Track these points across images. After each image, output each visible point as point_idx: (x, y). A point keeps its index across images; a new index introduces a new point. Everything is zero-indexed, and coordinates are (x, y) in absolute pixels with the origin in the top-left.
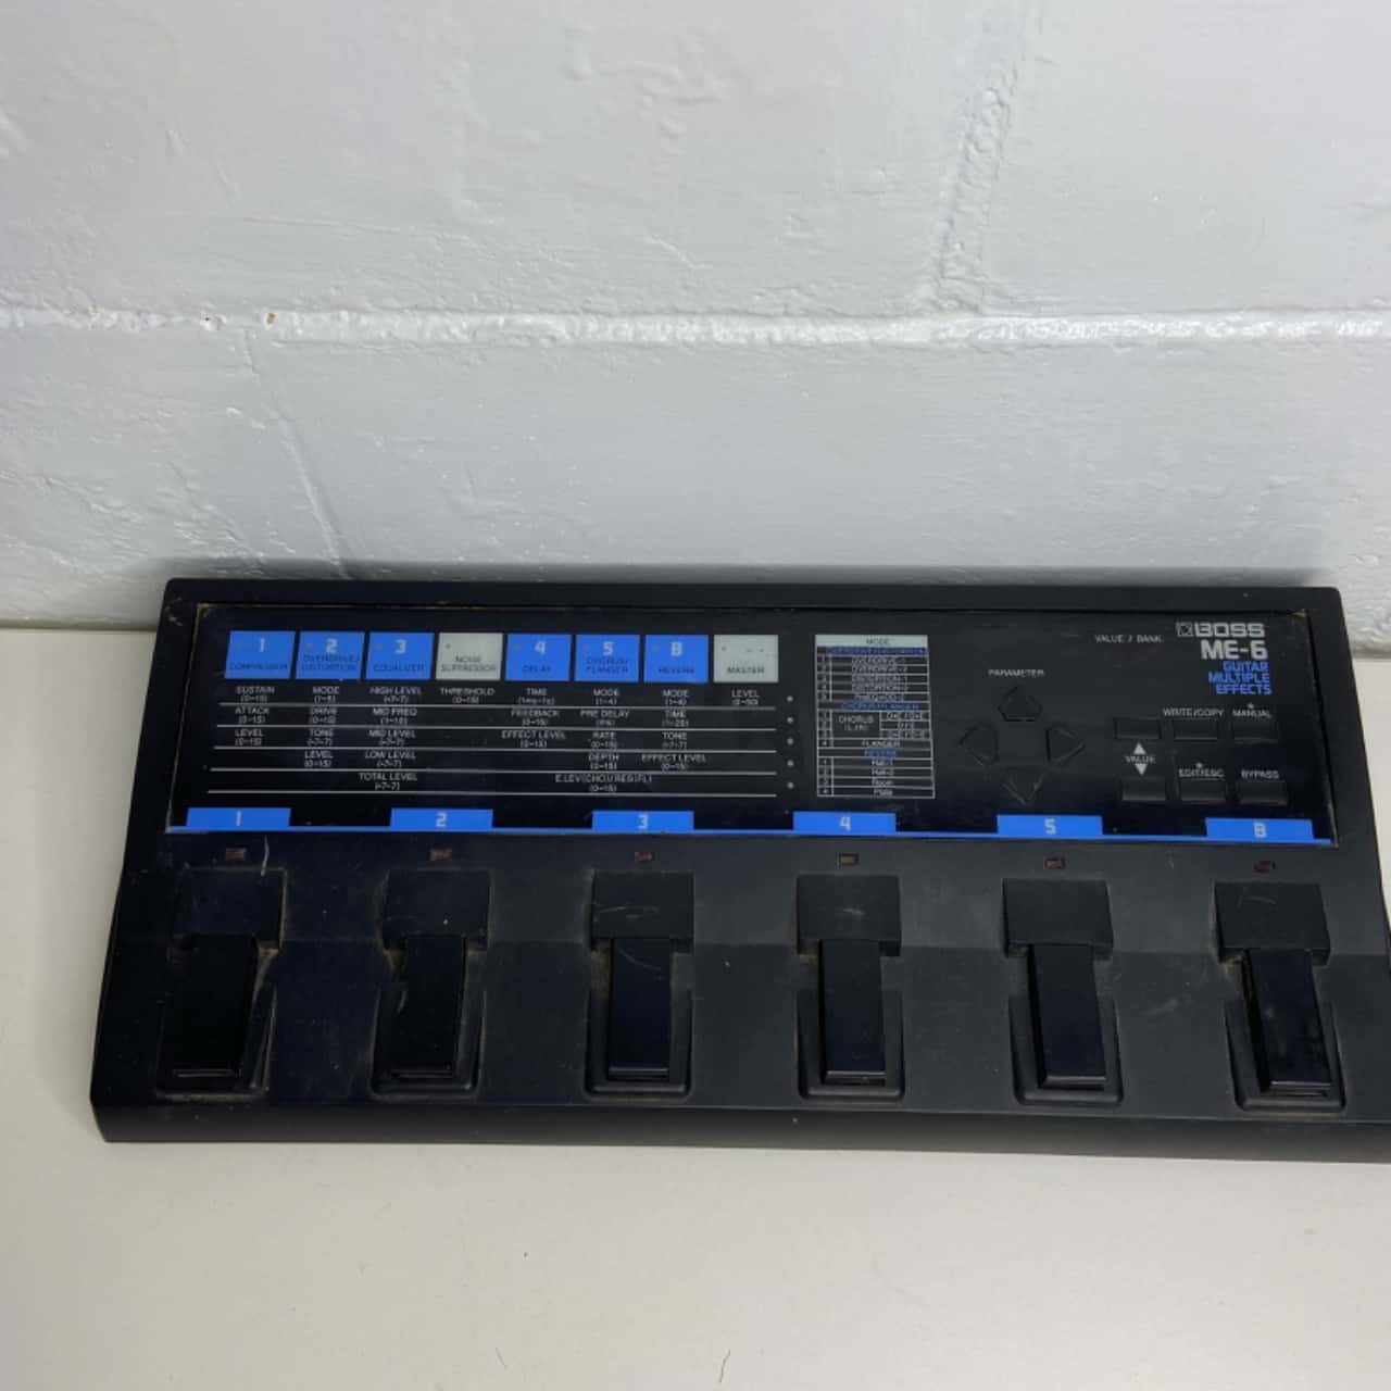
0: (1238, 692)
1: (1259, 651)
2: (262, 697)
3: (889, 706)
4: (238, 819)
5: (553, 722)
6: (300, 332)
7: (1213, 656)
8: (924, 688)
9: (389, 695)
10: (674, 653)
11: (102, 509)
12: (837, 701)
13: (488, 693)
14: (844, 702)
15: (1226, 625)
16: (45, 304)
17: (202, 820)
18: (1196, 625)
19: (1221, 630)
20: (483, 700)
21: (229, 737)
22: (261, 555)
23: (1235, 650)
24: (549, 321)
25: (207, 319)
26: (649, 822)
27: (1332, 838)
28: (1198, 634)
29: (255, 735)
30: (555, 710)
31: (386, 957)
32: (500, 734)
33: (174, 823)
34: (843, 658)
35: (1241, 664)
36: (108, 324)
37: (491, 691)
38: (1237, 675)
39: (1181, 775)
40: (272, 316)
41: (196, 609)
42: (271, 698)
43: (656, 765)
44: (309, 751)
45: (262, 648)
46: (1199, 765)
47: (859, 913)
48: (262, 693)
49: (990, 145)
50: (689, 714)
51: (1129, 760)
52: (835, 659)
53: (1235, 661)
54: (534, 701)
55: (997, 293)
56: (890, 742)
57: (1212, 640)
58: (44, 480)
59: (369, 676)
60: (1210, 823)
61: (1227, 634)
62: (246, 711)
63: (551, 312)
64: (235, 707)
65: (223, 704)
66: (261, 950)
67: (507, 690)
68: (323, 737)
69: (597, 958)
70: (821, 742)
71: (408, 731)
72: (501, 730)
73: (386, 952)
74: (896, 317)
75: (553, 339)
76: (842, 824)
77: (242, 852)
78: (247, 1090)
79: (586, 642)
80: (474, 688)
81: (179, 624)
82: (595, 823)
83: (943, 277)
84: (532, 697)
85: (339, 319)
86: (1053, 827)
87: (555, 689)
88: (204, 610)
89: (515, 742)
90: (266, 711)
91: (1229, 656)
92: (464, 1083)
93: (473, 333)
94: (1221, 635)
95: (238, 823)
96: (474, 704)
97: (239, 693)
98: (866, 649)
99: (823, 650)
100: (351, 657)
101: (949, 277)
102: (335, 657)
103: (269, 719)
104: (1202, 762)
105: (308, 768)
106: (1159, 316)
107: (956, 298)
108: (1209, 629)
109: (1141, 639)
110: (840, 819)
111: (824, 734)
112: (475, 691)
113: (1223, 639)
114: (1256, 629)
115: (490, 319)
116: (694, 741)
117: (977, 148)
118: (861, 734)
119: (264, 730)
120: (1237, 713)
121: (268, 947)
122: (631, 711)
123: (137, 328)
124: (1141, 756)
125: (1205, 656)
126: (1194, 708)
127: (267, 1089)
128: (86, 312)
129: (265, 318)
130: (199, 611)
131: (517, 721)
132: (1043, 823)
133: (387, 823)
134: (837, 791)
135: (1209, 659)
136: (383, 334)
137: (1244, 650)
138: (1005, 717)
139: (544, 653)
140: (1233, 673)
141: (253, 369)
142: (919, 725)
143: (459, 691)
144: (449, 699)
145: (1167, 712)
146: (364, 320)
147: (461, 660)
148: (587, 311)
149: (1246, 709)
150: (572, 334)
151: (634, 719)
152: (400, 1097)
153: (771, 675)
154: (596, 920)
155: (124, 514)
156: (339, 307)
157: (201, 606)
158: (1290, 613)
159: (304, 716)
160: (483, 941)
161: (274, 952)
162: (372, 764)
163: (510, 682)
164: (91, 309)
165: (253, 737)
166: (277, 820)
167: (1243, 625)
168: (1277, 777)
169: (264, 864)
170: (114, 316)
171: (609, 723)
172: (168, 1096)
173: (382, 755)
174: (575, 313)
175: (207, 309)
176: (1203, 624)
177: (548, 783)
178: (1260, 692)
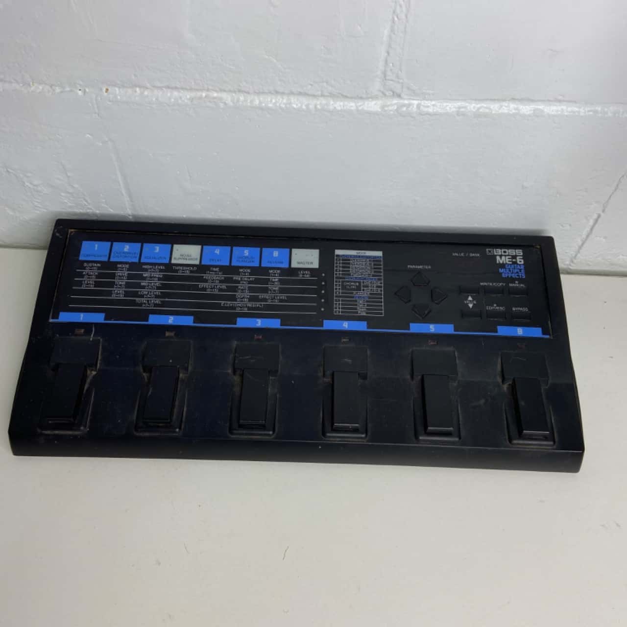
0: (511, 277)
1: (520, 261)
2: (95, 268)
3: (365, 279)
4: (82, 317)
5: (221, 281)
6: (119, 97)
7: (501, 262)
8: (380, 272)
9: (150, 269)
10: (274, 256)
11: (30, 185)
12: (344, 276)
13: (194, 269)
14: (347, 277)
15: (507, 250)
16: (12, 81)
17: (65, 317)
18: (495, 250)
19: (505, 252)
20: (191, 272)
21: (80, 283)
22: (98, 212)
23: (511, 260)
24: (224, 95)
25: (80, 90)
26: (261, 323)
27: (550, 335)
28: (495, 254)
29: (91, 283)
30: (222, 277)
31: (144, 376)
32: (198, 286)
33: (53, 318)
34: (346, 260)
35: (513, 266)
36: (38, 91)
37: (195, 268)
38: (511, 270)
39: (487, 309)
40: (107, 90)
41: (68, 231)
42: (99, 268)
43: (265, 300)
44: (114, 290)
45: (96, 248)
46: (495, 305)
47: (350, 361)
48: (95, 266)
49: (403, 16)
50: (280, 280)
51: (465, 302)
52: (343, 260)
53: (510, 264)
54: (214, 273)
55: (408, 88)
56: (365, 294)
57: (501, 256)
58: (5, 170)
59: (142, 261)
60: (499, 328)
61: (507, 254)
62: (88, 273)
63: (225, 91)
64: (83, 272)
65: (78, 270)
66: (89, 372)
67: (202, 268)
68: (121, 285)
69: (237, 379)
70: (336, 292)
71: (158, 284)
72: (199, 284)
73: (144, 374)
74: (367, 98)
75: (225, 104)
76: (344, 325)
77: (82, 331)
78: (79, 430)
79: (237, 250)
80: (187, 267)
81: (61, 237)
82: (238, 323)
83: (386, 79)
84: (213, 271)
85: (136, 92)
86: (433, 328)
87: (223, 269)
88: (72, 232)
89: (204, 289)
90: (96, 274)
91: (508, 263)
92: (176, 428)
93: (192, 99)
94: (505, 254)
95: (82, 319)
96: (188, 273)
97: (85, 266)
98: (356, 256)
99: (338, 256)
100: (135, 253)
101: (389, 80)
102: (128, 253)
103: (97, 277)
104: (496, 304)
105: (113, 297)
106: (474, 102)
107: (391, 90)
108: (500, 252)
109: (472, 255)
110: (343, 323)
111: (337, 289)
112: (188, 268)
113: (505, 256)
114: (519, 252)
115: (199, 94)
116: (282, 291)
117: (397, 17)
118: (354, 290)
119: (95, 282)
120: (511, 285)
121: (92, 370)
122: (255, 278)
123: (50, 93)
124: (471, 301)
125: (498, 262)
126: (493, 282)
127: (88, 429)
128: (29, 85)
129: (104, 90)
130: (69, 232)
131: (206, 281)
132: (429, 327)
133: (147, 320)
134: (342, 312)
135: (500, 263)
136: (154, 99)
137: (514, 260)
138: (414, 284)
139: (219, 254)
140: (509, 269)
141: (98, 115)
142: (378, 287)
143: (181, 268)
144: (177, 271)
145: (482, 284)
146: (146, 93)
147: (182, 256)
148: (240, 91)
149: (515, 283)
150: (233, 103)
151: (257, 281)
152: (147, 434)
153: (316, 265)
154: (236, 361)
155: (39, 189)
156: (136, 86)
157: (70, 231)
158: (532, 246)
159: (113, 276)
160: (187, 369)
161: (94, 373)
162: (142, 296)
163: (203, 265)
164: (31, 83)
165: (90, 284)
166: (98, 318)
167: (514, 250)
168: (527, 310)
169: (92, 335)
170: (41, 87)
171: (245, 282)
172: (44, 432)
173: (147, 293)
174: (235, 92)
175: (80, 85)
176: (497, 250)
177: (218, 306)
178: (520, 277)
